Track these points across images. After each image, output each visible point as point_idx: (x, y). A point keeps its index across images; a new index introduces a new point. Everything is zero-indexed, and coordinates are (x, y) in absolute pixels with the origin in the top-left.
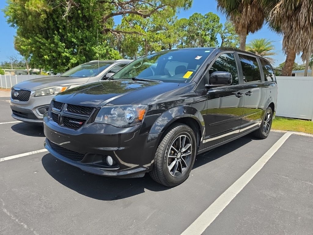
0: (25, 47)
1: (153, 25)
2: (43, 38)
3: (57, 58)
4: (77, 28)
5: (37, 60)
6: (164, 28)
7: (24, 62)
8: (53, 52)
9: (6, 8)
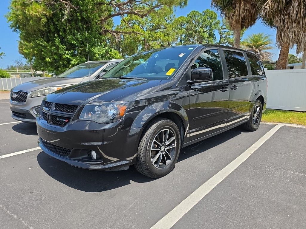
0: (27, 50)
1: (151, 25)
2: (44, 41)
3: (58, 60)
4: (76, 30)
5: (40, 62)
6: (163, 27)
7: (29, 65)
8: (55, 54)
9: (8, 14)
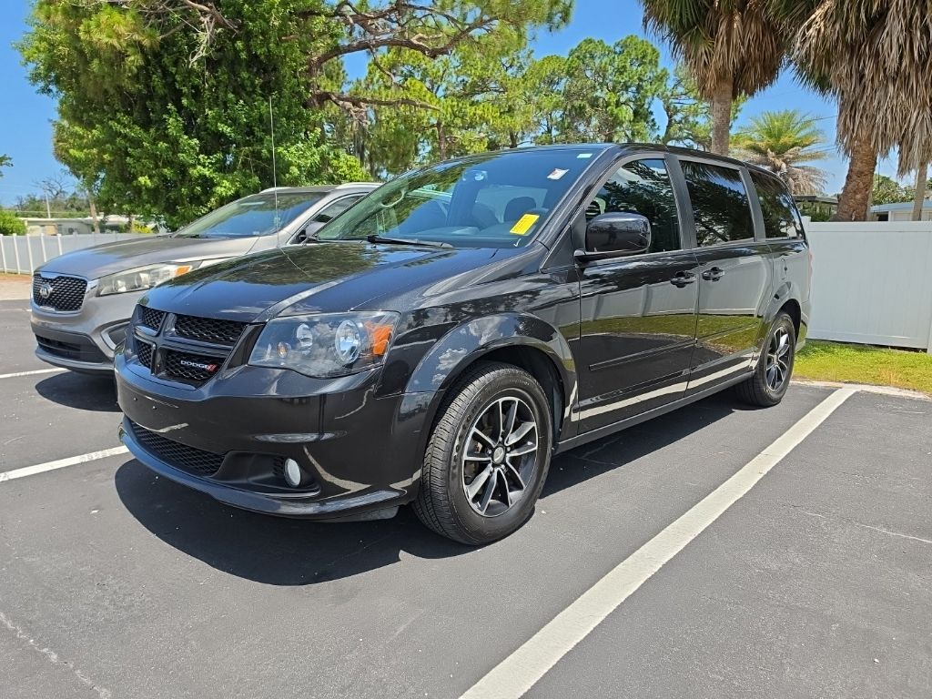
0: (82, 151)
1: (460, 79)
2: (135, 123)
3: (175, 182)
4: (233, 93)
5: (119, 189)
6: (494, 86)
7: (84, 196)
8: (165, 165)
9: (24, 38)
